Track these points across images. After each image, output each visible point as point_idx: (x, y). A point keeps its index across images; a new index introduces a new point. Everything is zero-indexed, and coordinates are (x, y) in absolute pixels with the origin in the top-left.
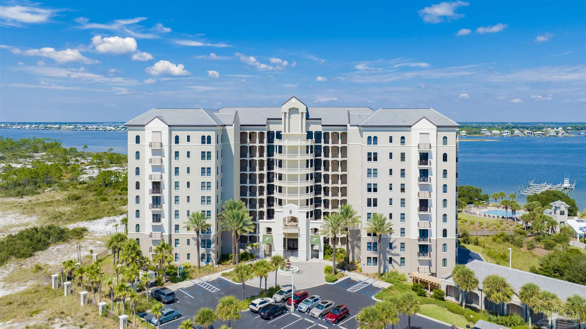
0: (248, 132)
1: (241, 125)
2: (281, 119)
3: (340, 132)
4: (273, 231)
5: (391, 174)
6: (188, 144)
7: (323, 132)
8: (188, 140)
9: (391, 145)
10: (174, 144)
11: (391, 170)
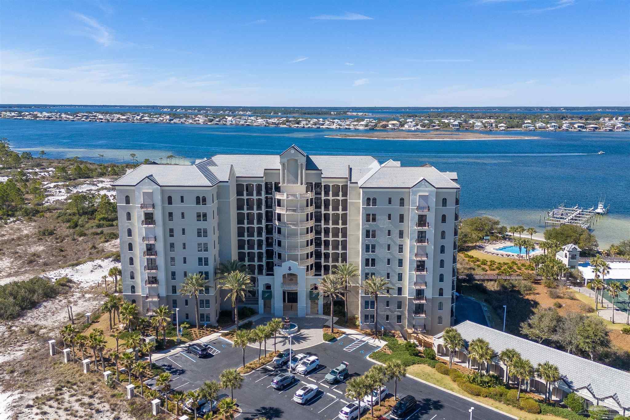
0: (245, 184)
2: (280, 170)
4: (272, 287)
5: (389, 234)
6: (183, 205)
7: (323, 184)
8: (182, 201)
9: (390, 206)
10: (167, 205)
11: (389, 231)
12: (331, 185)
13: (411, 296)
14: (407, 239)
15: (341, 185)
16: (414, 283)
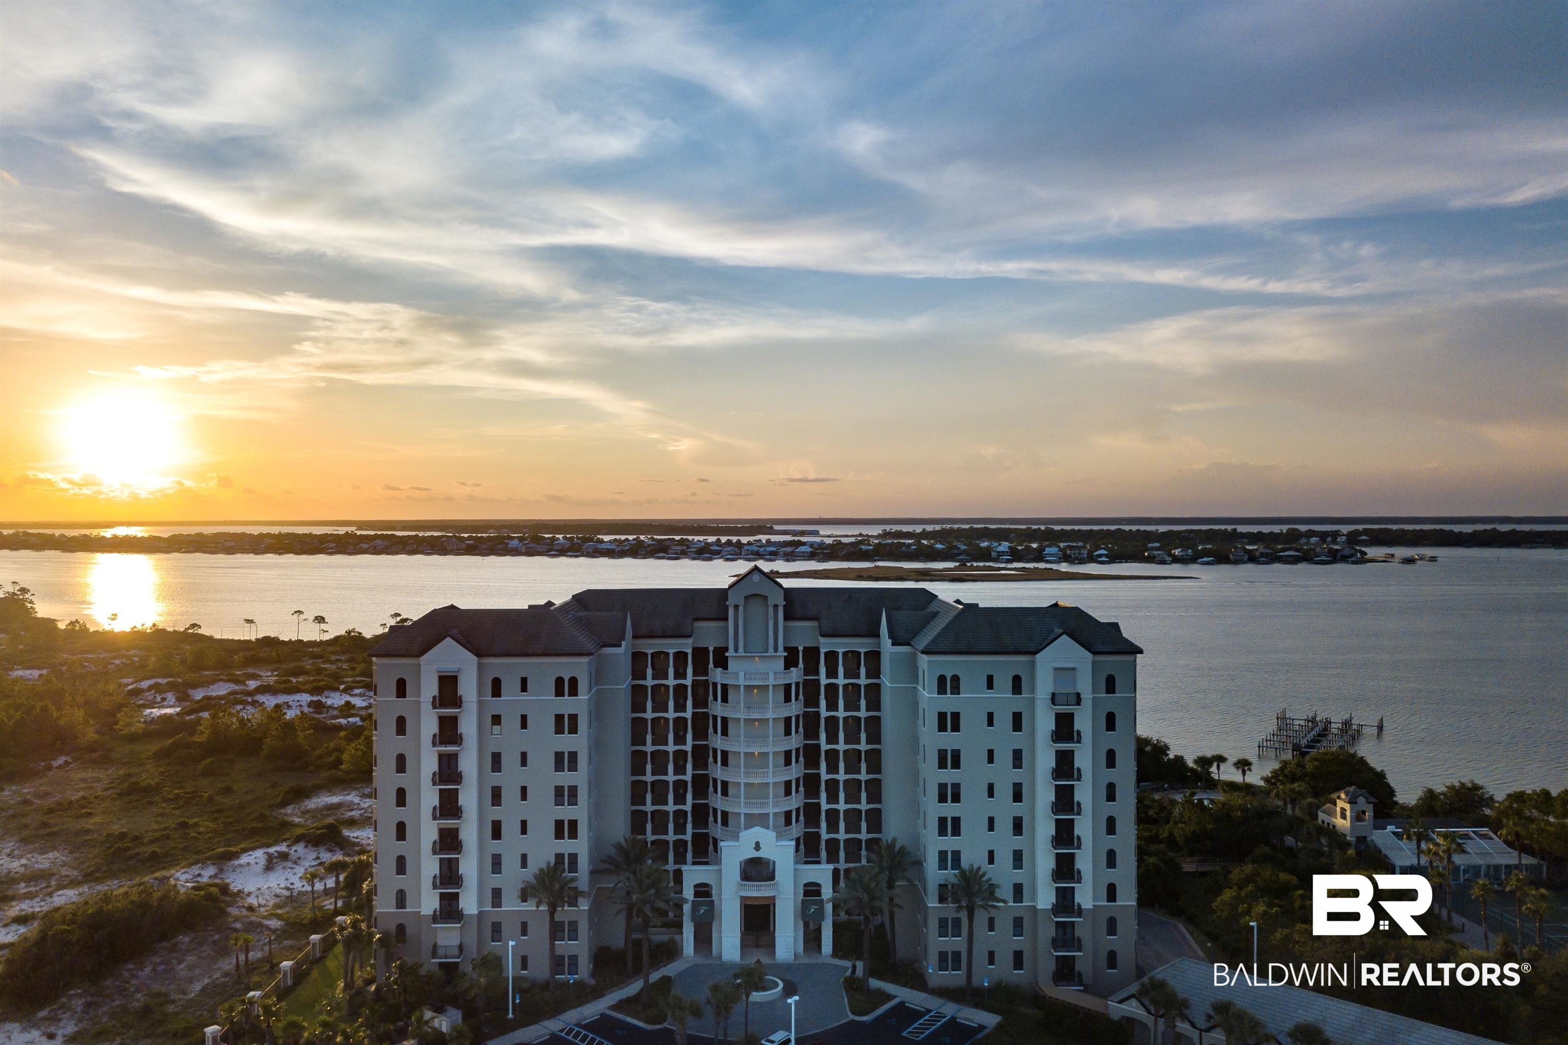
0: (650, 652)
1: (634, 638)
2: (725, 619)
4: (714, 892)
5: (991, 760)
6: (524, 697)
7: (823, 651)
8: (524, 689)
9: (990, 694)
10: (490, 698)
11: (991, 754)
12: (841, 651)
15: (862, 650)
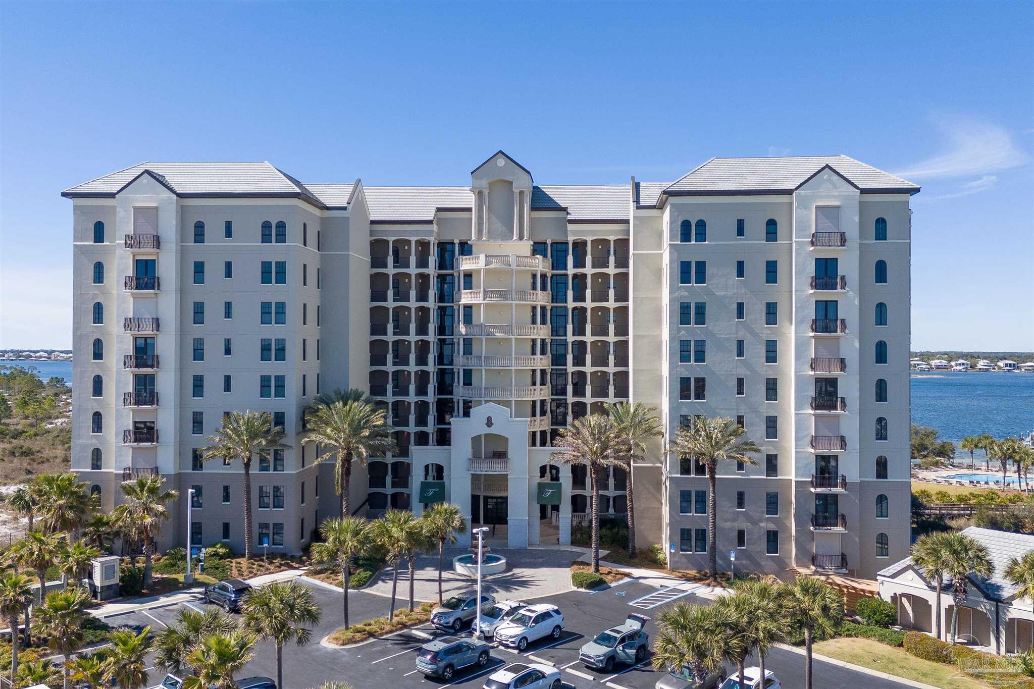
0: (391, 239)
1: (373, 222)
2: (470, 210)
3: (612, 238)
4: (446, 472)
5: (740, 314)
6: (229, 242)
7: (570, 242)
8: (229, 234)
9: (740, 241)
10: (192, 244)
11: (740, 306)
12: (589, 239)
13: (802, 476)
14: (788, 324)
16: (809, 439)
